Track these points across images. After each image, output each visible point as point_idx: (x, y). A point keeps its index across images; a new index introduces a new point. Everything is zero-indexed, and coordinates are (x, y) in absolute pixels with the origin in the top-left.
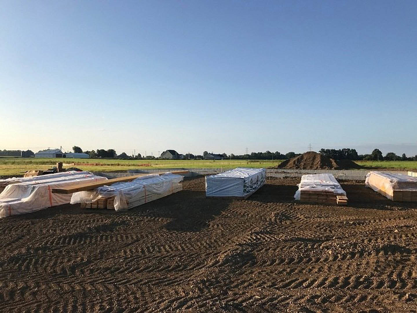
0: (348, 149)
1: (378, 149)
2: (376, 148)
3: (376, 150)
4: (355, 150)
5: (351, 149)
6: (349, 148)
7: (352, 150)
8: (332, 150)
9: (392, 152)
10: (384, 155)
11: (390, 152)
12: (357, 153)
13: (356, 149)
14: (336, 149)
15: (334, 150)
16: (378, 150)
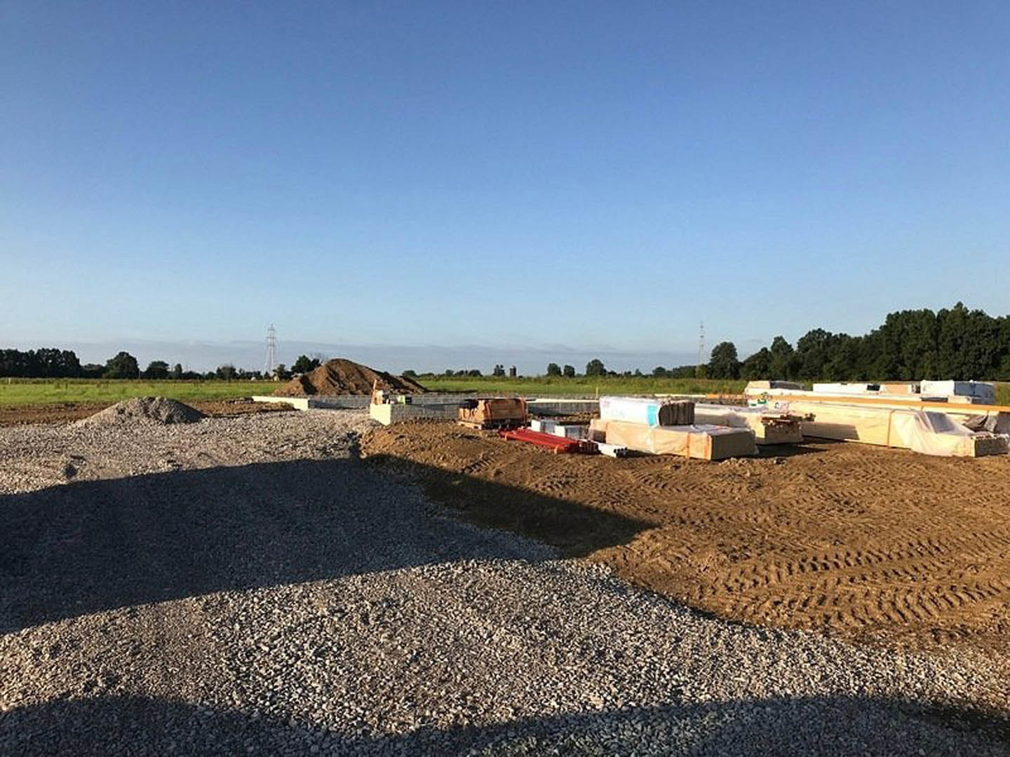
0: (54, 350)
1: (126, 351)
2: (122, 351)
3: (122, 354)
4: (72, 354)
5: (62, 352)
6: (56, 348)
7: (64, 352)
8: (10, 352)
9: (161, 360)
10: (143, 367)
11: (156, 360)
12: (78, 360)
13: (75, 351)
14: (22, 350)
15: (16, 351)
16: (127, 354)
